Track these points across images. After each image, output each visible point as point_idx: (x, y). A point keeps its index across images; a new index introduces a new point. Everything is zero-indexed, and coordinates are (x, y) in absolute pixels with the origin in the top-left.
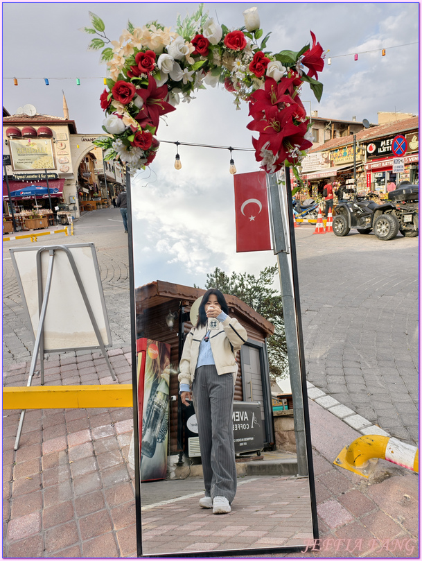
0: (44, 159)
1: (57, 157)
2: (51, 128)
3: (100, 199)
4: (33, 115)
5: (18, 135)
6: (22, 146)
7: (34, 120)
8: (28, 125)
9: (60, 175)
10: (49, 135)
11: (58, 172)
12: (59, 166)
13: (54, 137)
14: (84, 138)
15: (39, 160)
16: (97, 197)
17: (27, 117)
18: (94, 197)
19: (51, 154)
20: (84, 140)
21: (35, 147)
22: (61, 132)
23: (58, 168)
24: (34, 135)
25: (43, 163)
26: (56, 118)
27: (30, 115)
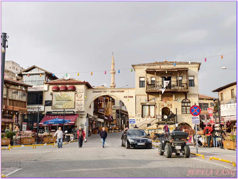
0: (69, 103)
1: (76, 102)
2: (75, 86)
3: (115, 126)
4: (68, 79)
5: (58, 90)
6: (59, 96)
7: (68, 82)
8: (64, 85)
9: (77, 112)
10: (74, 89)
11: (75, 110)
12: (76, 106)
13: (76, 91)
14: (94, 91)
15: (66, 103)
16: (113, 125)
17: (65, 80)
18: (111, 124)
19: (73, 100)
20: (94, 92)
21: (65, 96)
22: (81, 88)
23: (76, 108)
24: (66, 90)
25: (68, 105)
26: (79, 80)
27: (66, 79)
